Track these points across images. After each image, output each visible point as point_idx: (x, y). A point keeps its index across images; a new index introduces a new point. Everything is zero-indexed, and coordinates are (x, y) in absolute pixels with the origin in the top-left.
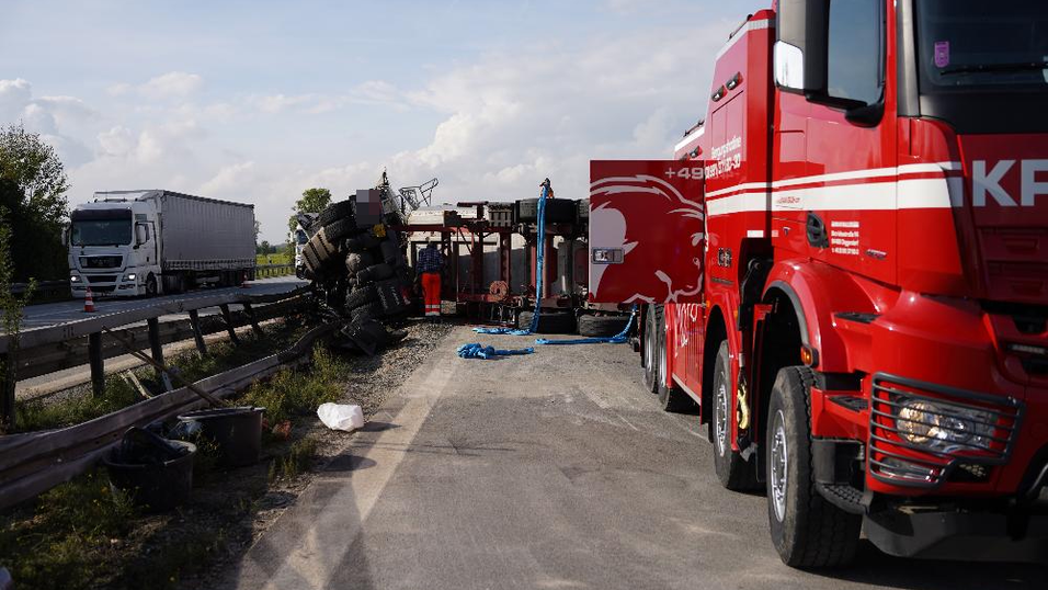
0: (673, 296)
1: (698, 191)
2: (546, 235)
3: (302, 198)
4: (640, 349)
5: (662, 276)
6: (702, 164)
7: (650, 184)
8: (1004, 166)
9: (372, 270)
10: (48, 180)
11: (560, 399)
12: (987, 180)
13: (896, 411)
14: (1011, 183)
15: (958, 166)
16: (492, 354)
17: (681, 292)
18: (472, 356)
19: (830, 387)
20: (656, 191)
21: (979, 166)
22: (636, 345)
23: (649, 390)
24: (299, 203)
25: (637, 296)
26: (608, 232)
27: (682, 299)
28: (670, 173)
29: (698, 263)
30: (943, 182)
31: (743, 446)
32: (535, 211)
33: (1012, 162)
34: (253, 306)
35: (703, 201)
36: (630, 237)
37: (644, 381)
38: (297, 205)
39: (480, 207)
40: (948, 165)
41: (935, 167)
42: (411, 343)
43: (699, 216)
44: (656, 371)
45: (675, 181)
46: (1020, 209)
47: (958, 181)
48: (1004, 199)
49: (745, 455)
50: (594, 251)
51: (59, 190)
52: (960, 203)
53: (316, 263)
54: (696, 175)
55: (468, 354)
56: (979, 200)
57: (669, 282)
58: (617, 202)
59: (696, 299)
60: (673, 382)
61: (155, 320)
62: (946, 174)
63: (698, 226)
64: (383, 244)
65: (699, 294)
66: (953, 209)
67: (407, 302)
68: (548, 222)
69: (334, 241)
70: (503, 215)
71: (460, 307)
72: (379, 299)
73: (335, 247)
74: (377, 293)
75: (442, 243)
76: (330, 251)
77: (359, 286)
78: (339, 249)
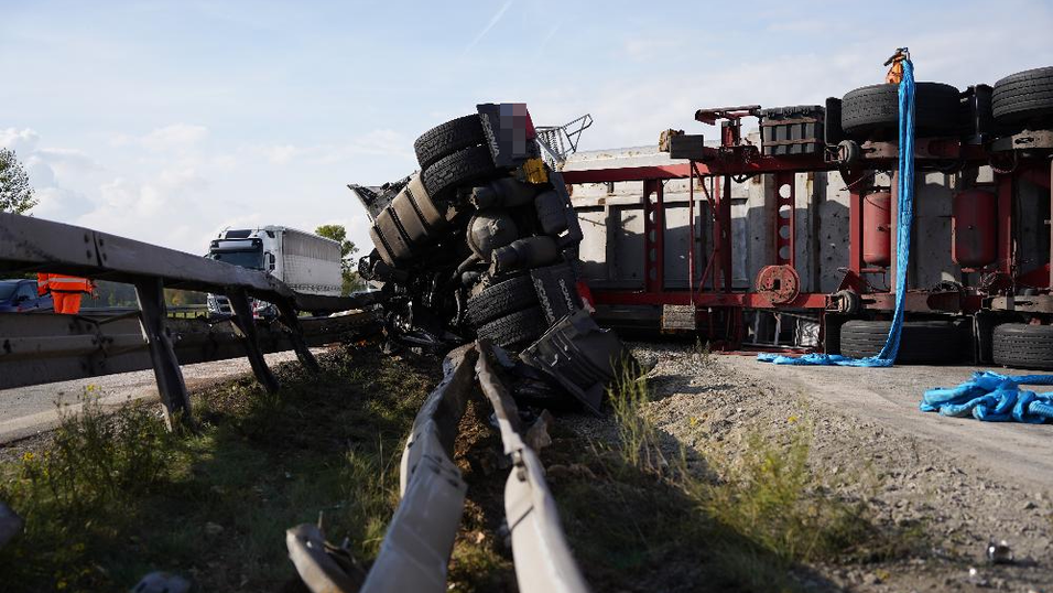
9: (521, 247)
10: (9, 194)
51: (23, 207)
53: (398, 246)
64: (541, 198)
69: (439, 198)
70: (796, 130)
71: (700, 317)
72: (537, 302)
73: (442, 211)
74: (534, 292)
75: (645, 204)
76: (429, 220)
77: (493, 281)
78: (451, 213)
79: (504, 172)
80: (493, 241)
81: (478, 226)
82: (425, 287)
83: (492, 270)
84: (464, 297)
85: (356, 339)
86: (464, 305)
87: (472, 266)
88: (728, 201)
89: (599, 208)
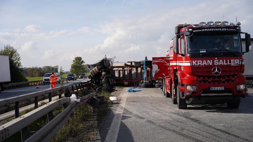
0: (165, 77)
1: (169, 61)
2: (146, 68)
3: (74, 60)
4: (162, 88)
5: (163, 74)
6: (169, 57)
7: (161, 61)
8: (196, 61)
9: (108, 76)
11: (148, 97)
12: (194, 63)
13: (186, 87)
14: (197, 63)
15: (191, 61)
16: (134, 91)
17: (167, 77)
18: (130, 92)
19: (182, 86)
20: (162, 62)
21: (193, 61)
22: (161, 88)
23: (164, 95)
24: (74, 61)
25: (160, 77)
26: (155, 68)
27: (167, 78)
28: (164, 59)
29: (169, 72)
30: (190, 63)
31: (175, 97)
32: (143, 63)
33: (197, 61)
34: (83, 84)
35: (169, 63)
36: (159, 68)
37: (163, 94)
38: (73, 61)
39: (131, 63)
40: (190, 61)
41: (189, 61)
42: (116, 90)
43: (169, 65)
44: (165, 90)
45: (165, 60)
46: (197, 66)
47: (191, 63)
48: (196, 65)
49: (175, 98)
50: (153, 71)
51: (18, 60)
52: (192, 65)
54: (168, 59)
55: (129, 91)
56: (193, 65)
57: (165, 75)
58: (156, 63)
59: (169, 78)
60: (167, 92)
61: (73, 86)
62: (190, 62)
63: (169, 67)
64: (110, 70)
65: (169, 77)
66: (191, 66)
67: (115, 83)
68: (146, 65)
69: (99, 70)
70: (138, 64)
71: (128, 83)
72: (109, 82)
73: (99, 71)
74: (109, 80)
75: (122, 70)
76: (98, 72)
77: (105, 79)
78: (100, 71)
79: (106, 67)
80: (105, 75)
81: (103, 73)
82: (97, 79)
83: (105, 78)
84: (101, 81)
85: (88, 86)
86: (101, 82)
87: (102, 77)
88: (131, 70)
89: (117, 70)
